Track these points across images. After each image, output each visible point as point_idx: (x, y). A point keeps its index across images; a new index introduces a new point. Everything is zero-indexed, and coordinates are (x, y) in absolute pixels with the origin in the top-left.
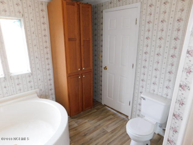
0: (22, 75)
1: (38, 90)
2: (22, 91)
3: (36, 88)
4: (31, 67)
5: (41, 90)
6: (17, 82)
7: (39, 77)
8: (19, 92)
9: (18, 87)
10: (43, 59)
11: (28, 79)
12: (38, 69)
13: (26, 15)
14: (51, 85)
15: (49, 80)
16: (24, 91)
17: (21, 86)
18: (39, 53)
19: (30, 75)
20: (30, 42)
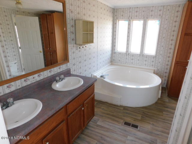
0: (149, 56)
1: (156, 69)
2: (146, 66)
3: (155, 67)
4: (156, 52)
5: (158, 70)
6: (145, 59)
7: (160, 60)
8: (145, 65)
9: (145, 62)
10: (167, 48)
11: (152, 59)
12: (161, 54)
13: (164, 16)
14: (167, 69)
15: (167, 65)
16: (147, 67)
17: (147, 62)
18: (165, 43)
19: (155, 57)
20: (161, 35)
